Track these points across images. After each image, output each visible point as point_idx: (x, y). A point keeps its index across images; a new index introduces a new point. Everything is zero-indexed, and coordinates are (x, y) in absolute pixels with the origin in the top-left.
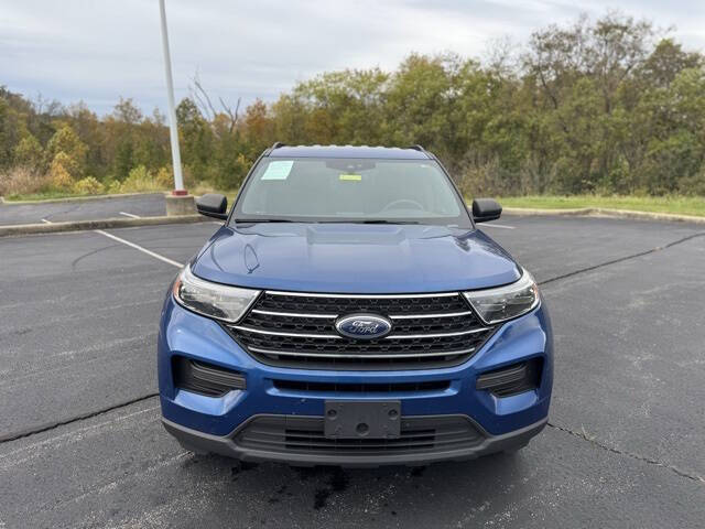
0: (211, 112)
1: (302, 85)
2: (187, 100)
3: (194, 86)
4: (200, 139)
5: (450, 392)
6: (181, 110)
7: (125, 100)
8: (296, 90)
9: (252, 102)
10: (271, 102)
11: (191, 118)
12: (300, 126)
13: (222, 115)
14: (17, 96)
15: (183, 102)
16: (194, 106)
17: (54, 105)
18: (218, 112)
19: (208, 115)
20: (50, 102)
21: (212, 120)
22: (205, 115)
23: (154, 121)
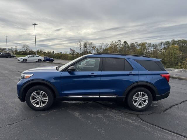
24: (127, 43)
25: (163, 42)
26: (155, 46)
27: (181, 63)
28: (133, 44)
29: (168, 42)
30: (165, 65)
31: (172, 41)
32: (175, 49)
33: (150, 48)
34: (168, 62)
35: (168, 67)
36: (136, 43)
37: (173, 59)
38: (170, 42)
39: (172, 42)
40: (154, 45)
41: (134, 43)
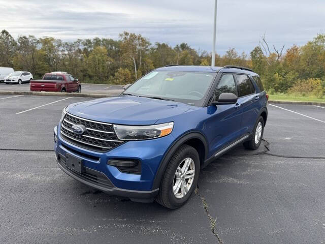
0: (268, 52)
1: (320, 36)
2: (258, 48)
3: (262, 41)
4: (259, 66)
5: (98, 162)
6: (254, 52)
7: (232, 49)
8: (316, 39)
9: (290, 47)
10: (301, 46)
11: (258, 56)
12: (315, 58)
13: (274, 54)
14: (193, 50)
15: (256, 48)
16: (260, 50)
17: (204, 52)
18: (272, 53)
19: (266, 54)
20: (203, 52)
21: (268, 56)
22: (265, 54)
23: (242, 58)
24: (10, 36)
25: (81, 40)
26: (69, 46)
27: (113, 75)
28: (25, 37)
29: (89, 41)
30: (91, 79)
31: (95, 39)
32: (103, 53)
33: (62, 48)
34: (94, 74)
35: (96, 82)
36: (30, 36)
37: (101, 70)
38: (92, 41)
39: (95, 41)
40: (66, 43)
41: (27, 37)
